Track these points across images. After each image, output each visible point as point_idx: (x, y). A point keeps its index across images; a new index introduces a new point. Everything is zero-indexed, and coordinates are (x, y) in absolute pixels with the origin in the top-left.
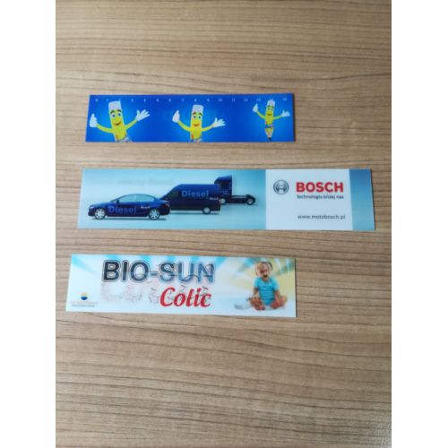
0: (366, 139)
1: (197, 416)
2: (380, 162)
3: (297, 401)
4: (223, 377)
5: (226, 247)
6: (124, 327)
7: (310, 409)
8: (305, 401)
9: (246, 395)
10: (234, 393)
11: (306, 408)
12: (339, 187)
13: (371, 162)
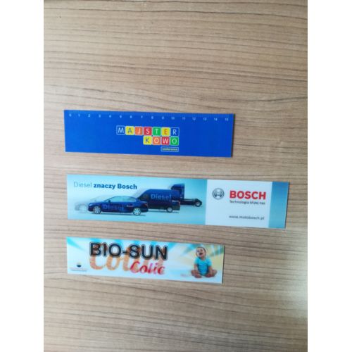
0: (290, 157)
1: (156, 335)
2: (297, 177)
3: (218, 329)
4: (172, 315)
5: (175, 236)
6: (107, 284)
7: (226, 334)
8: (223, 330)
9: (187, 325)
10: (179, 324)
11: (223, 334)
12: (263, 196)
13: (290, 177)
